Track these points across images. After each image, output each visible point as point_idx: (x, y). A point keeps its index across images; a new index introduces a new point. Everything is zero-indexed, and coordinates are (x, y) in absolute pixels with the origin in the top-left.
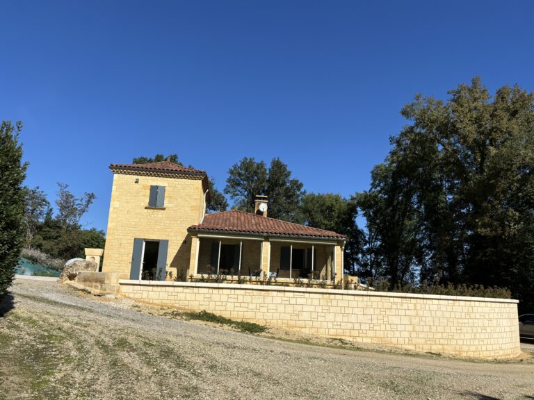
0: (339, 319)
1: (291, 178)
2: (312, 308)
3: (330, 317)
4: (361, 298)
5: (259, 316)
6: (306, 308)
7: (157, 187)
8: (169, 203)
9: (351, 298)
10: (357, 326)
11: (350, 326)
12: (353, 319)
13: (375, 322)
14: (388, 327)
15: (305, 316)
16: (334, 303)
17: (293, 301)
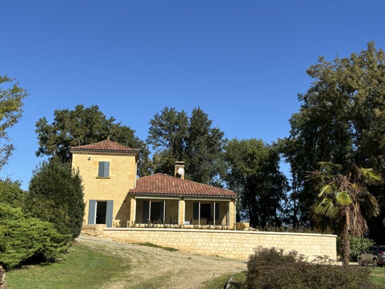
0: (217, 245)
1: (212, 127)
2: (202, 240)
3: (212, 244)
4: (228, 234)
5: (175, 244)
6: (199, 240)
7: (104, 162)
8: (113, 174)
9: (223, 234)
10: (226, 249)
11: (223, 249)
12: (224, 245)
13: (236, 246)
14: (243, 249)
15: (199, 244)
16: (214, 237)
17: (192, 236)
